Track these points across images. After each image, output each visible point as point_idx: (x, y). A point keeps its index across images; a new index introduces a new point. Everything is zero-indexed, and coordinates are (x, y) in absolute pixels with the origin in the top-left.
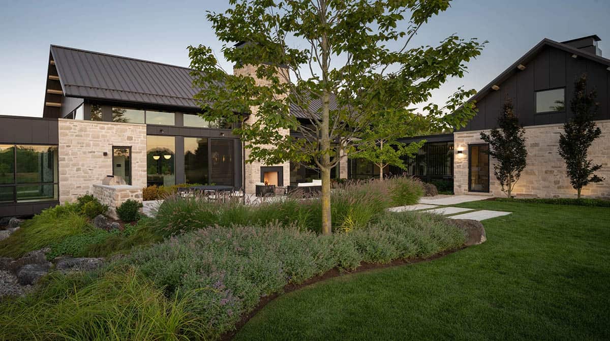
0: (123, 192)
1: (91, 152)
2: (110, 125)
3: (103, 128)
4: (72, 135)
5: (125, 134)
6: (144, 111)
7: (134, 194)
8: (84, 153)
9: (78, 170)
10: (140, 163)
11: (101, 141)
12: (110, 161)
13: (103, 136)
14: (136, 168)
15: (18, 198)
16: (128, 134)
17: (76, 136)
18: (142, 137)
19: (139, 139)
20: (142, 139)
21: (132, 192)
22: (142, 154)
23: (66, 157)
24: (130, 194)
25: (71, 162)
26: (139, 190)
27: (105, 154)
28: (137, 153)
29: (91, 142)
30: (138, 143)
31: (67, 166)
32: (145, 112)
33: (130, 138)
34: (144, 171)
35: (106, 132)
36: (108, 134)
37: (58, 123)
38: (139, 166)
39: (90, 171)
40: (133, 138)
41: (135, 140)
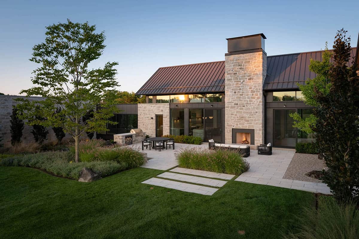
1: (147, 117)
2: (154, 105)
3: (152, 107)
4: (142, 110)
5: (160, 109)
6: (169, 96)
8: (145, 117)
9: (143, 125)
10: (166, 123)
11: (151, 112)
12: (155, 122)
13: (152, 110)
14: (165, 125)
16: (161, 108)
17: (143, 110)
20: (167, 111)
22: (167, 118)
23: (140, 119)
25: (142, 121)
27: (152, 118)
28: (165, 117)
29: (148, 113)
30: (165, 113)
31: (140, 123)
33: (162, 111)
34: (168, 127)
35: (153, 108)
36: (154, 109)
37: (137, 106)
38: (166, 124)
39: (147, 126)
40: (163, 111)
41: (164, 111)
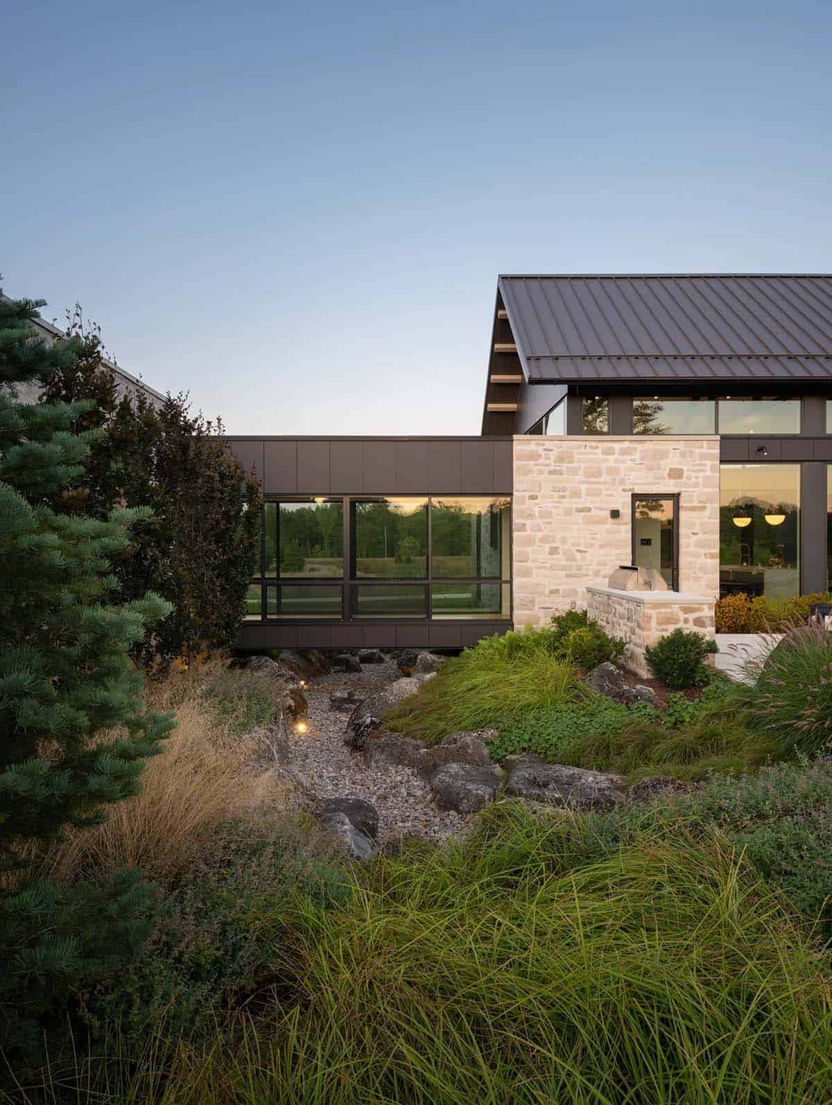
0: (663, 610)
1: (582, 510)
2: (626, 444)
3: (609, 452)
4: (541, 472)
5: (662, 463)
6: (713, 403)
7: (692, 616)
8: (568, 512)
9: (554, 551)
10: (701, 536)
11: (604, 483)
12: (627, 531)
13: (611, 471)
14: (692, 549)
15: (434, 610)
16: (672, 462)
17: (551, 472)
18: (708, 468)
19: (701, 474)
20: (708, 473)
21: (687, 610)
22: (708, 510)
23: (528, 523)
24: (682, 616)
25: (539, 535)
26: (705, 607)
27: (615, 514)
28: (693, 509)
29: (584, 487)
30: (696, 485)
31: (530, 542)
32: (717, 405)
33: (676, 474)
34: (712, 556)
35: (615, 461)
36: (621, 466)
37: (512, 445)
38: (700, 544)
39: (578, 555)
40: (685, 474)
41: (689, 478)
